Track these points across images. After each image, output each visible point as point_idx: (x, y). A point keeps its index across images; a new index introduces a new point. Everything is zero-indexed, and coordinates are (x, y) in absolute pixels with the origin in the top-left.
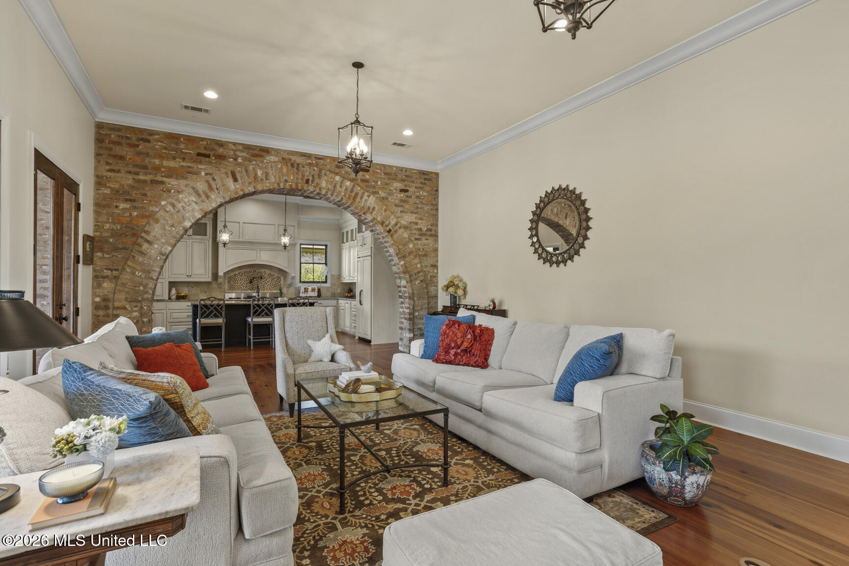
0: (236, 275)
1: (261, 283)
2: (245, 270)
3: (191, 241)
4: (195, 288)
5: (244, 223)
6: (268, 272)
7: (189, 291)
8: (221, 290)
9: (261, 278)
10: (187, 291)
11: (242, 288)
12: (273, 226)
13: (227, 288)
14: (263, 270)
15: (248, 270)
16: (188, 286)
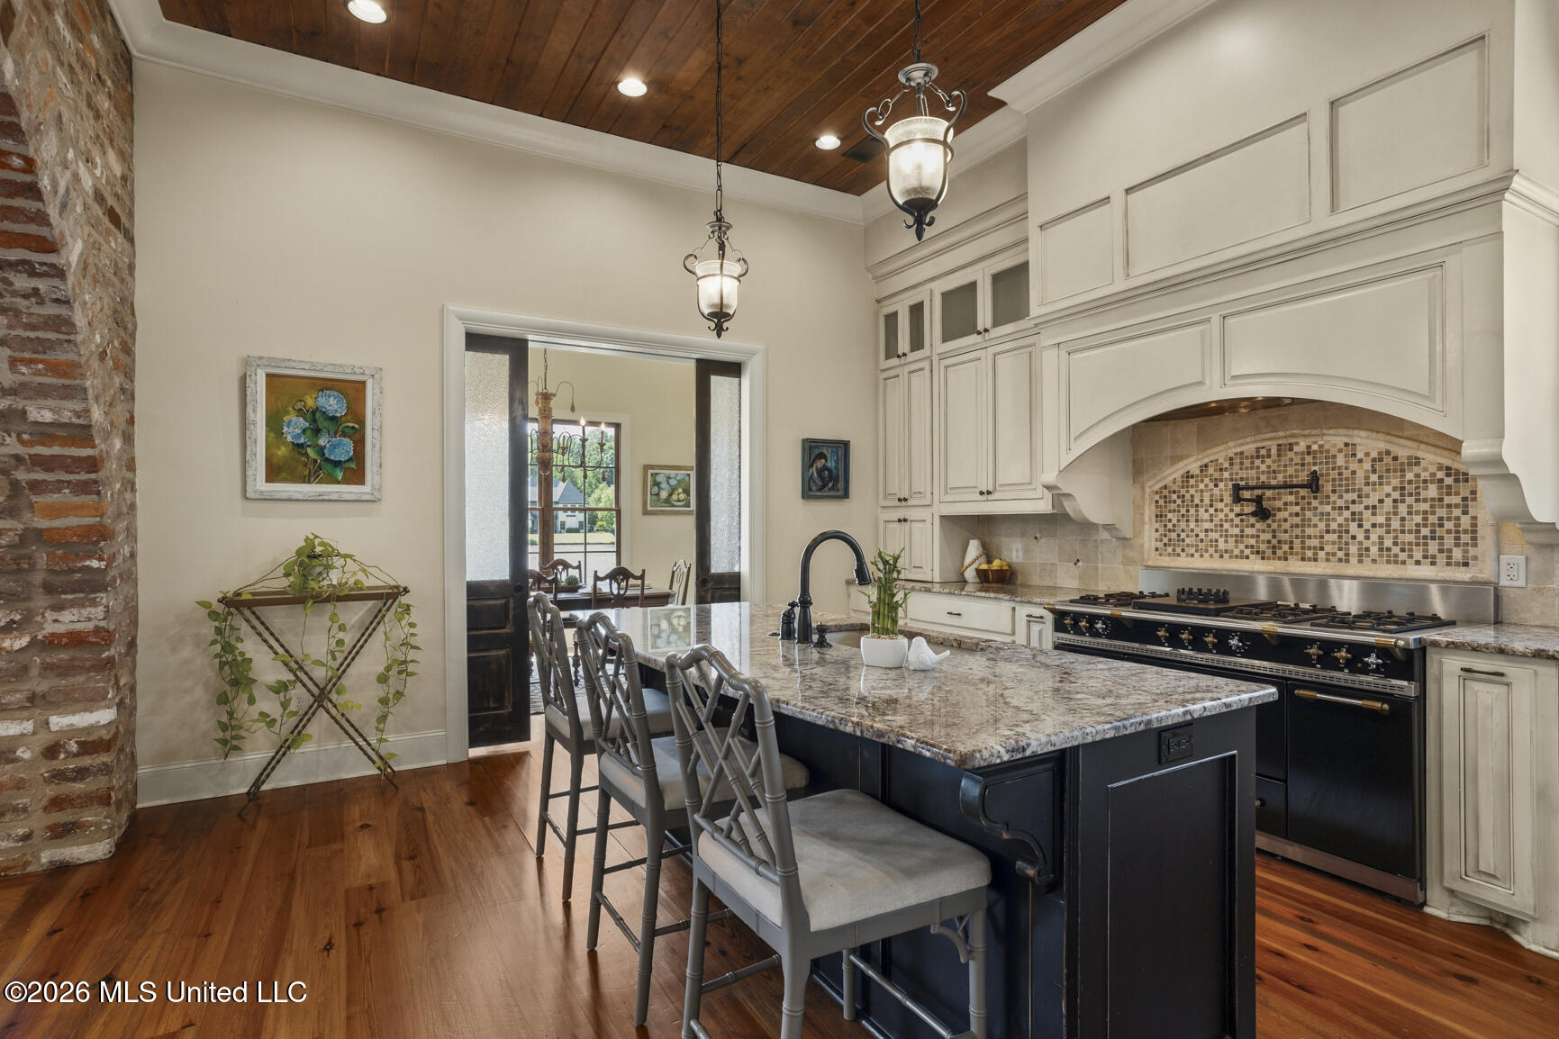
0: (1188, 476)
1: (1326, 515)
2: (1232, 448)
3: (992, 350)
4: (1043, 541)
5: (1128, 191)
6: (1369, 443)
7: (1026, 551)
8: (1131, 554)
9: (1314, 484)
10: (1021, 554)
11: (1222, 545)
12: (1297, 131)
13: (1154, 544)
14: (1334, 440)
15: (1249, 448)
16: (1023, 535)
